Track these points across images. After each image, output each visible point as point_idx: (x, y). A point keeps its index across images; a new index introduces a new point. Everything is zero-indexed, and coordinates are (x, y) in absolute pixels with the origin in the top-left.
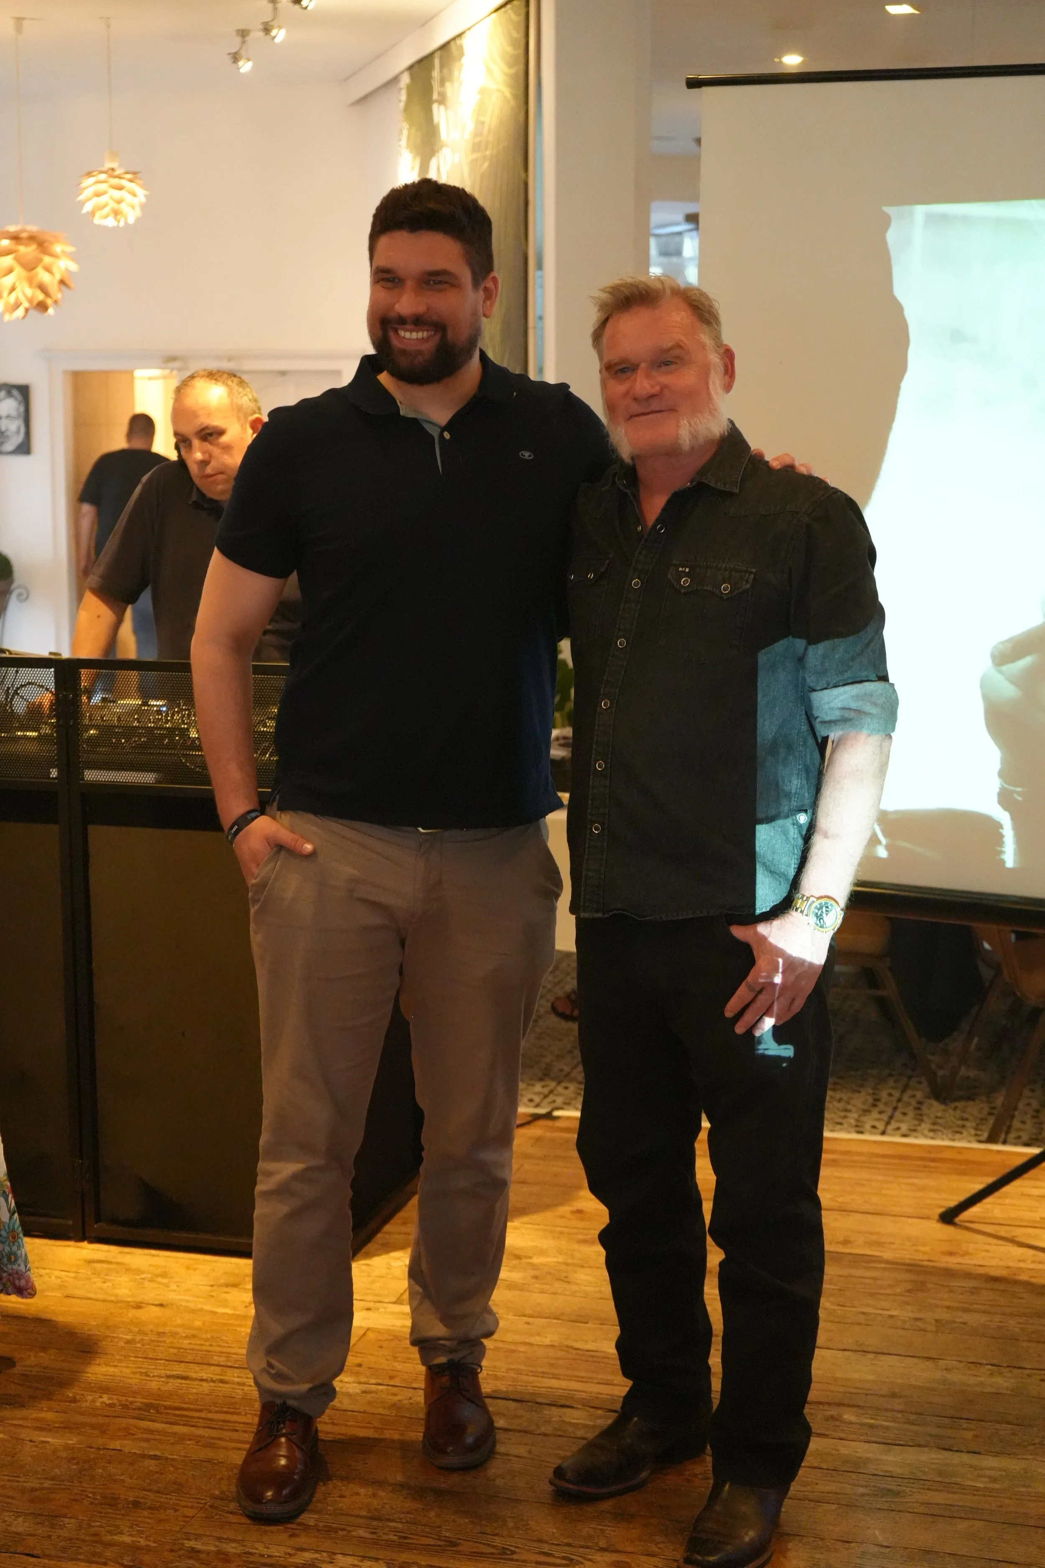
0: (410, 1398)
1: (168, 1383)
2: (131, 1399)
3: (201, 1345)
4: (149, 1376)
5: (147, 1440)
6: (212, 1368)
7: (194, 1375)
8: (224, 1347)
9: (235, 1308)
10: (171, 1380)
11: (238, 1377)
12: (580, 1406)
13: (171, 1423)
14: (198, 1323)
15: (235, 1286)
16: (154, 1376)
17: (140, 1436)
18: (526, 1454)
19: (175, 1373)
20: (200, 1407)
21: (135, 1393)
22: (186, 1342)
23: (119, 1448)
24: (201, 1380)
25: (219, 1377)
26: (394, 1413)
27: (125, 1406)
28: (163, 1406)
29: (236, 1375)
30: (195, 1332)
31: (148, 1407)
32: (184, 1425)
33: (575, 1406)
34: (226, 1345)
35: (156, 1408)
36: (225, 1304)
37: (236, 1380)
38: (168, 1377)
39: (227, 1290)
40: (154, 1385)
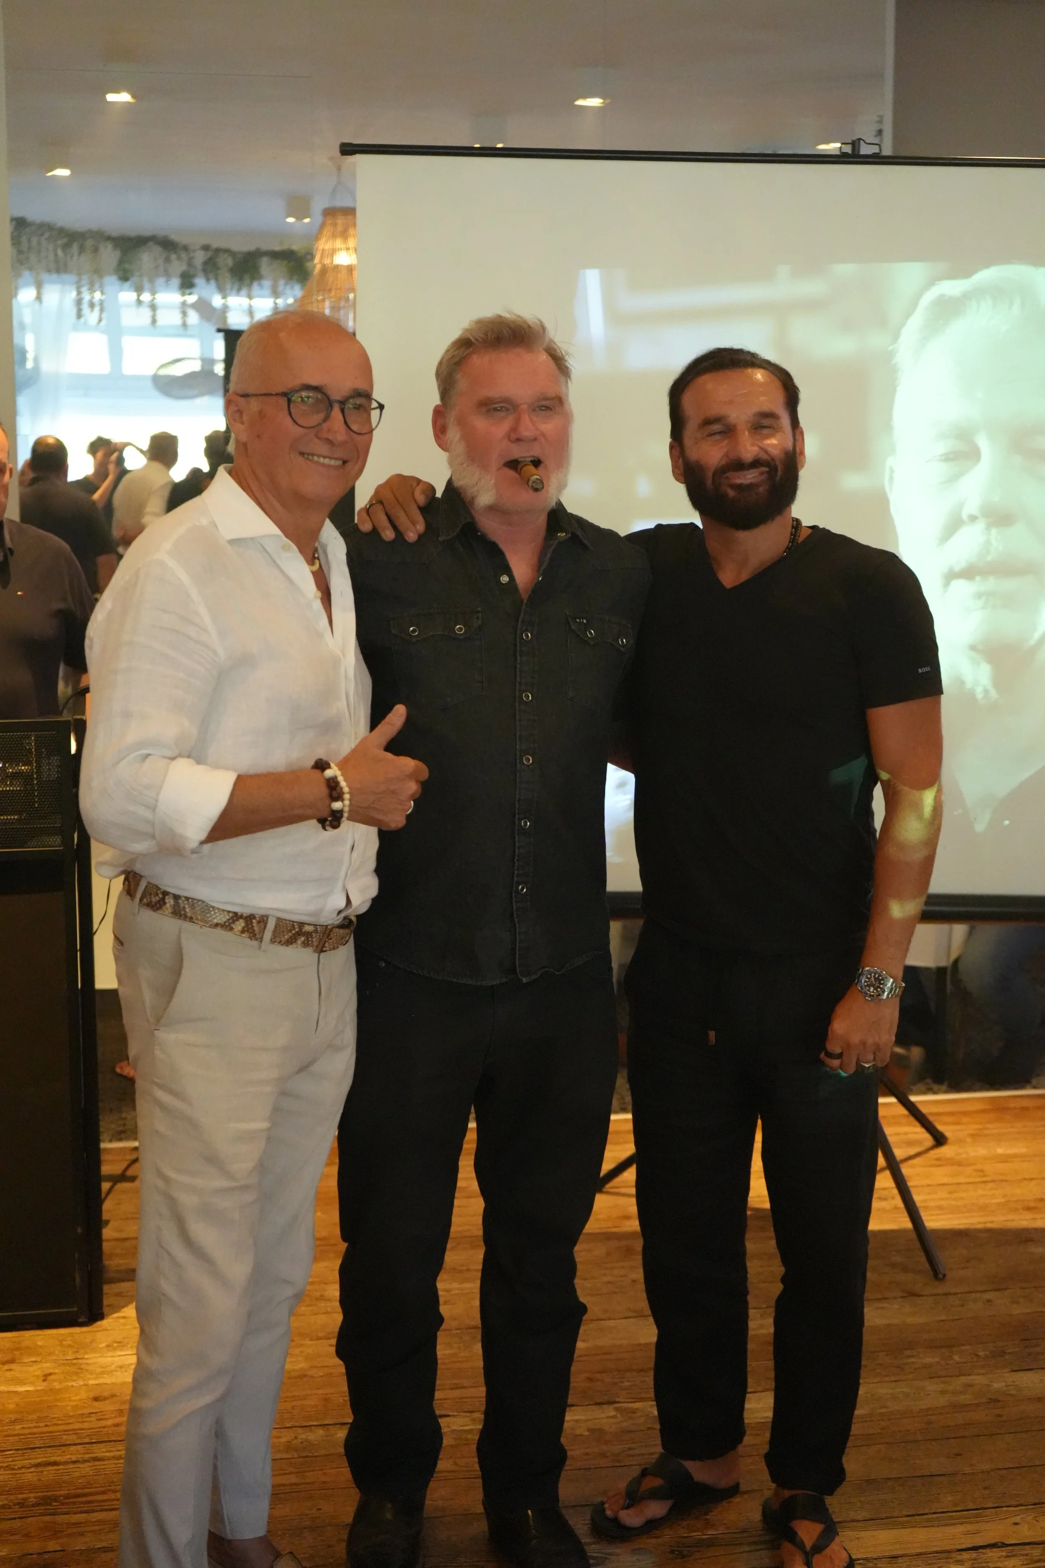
0: (296, 1438)
1: (42, 1472)
2: (21, 1496)
3: (35, 1427)
4: (14, 1469)
5: (82, 1534)
6: (72, 1448)
7: (58, 1459)
8: (62, 1424)
9: (32, 1383)
10: (40, 1469)
11: (109, 1451)
12: (456, 1414)
13: (87, 1512)
14: (11, 1406)
15: (12, 1361)
16: (20, 1468)
17: (70, 1531)
18: (455, 1468)
19: (39, 1461)
20: (102, 1489)
21: (19, 1489)
22: (18, 1427)
23: (59, 1549)
24: (75, 1462)
25: (87, 1456)
26: (296, 1455)
27: (22, 1504)
28: (61, 1496)
29: (103, 1450)
30: (19, 1416)
31: (46, 1501)
32: (101, 1511)
33: (451, 1414)
34: (60, 1422)
35: (55, 1499)
36: (21, 1382)
37: (108, 1454)
38: (37, 1465)
39: (6, 1367)
40: (30, 1477)
